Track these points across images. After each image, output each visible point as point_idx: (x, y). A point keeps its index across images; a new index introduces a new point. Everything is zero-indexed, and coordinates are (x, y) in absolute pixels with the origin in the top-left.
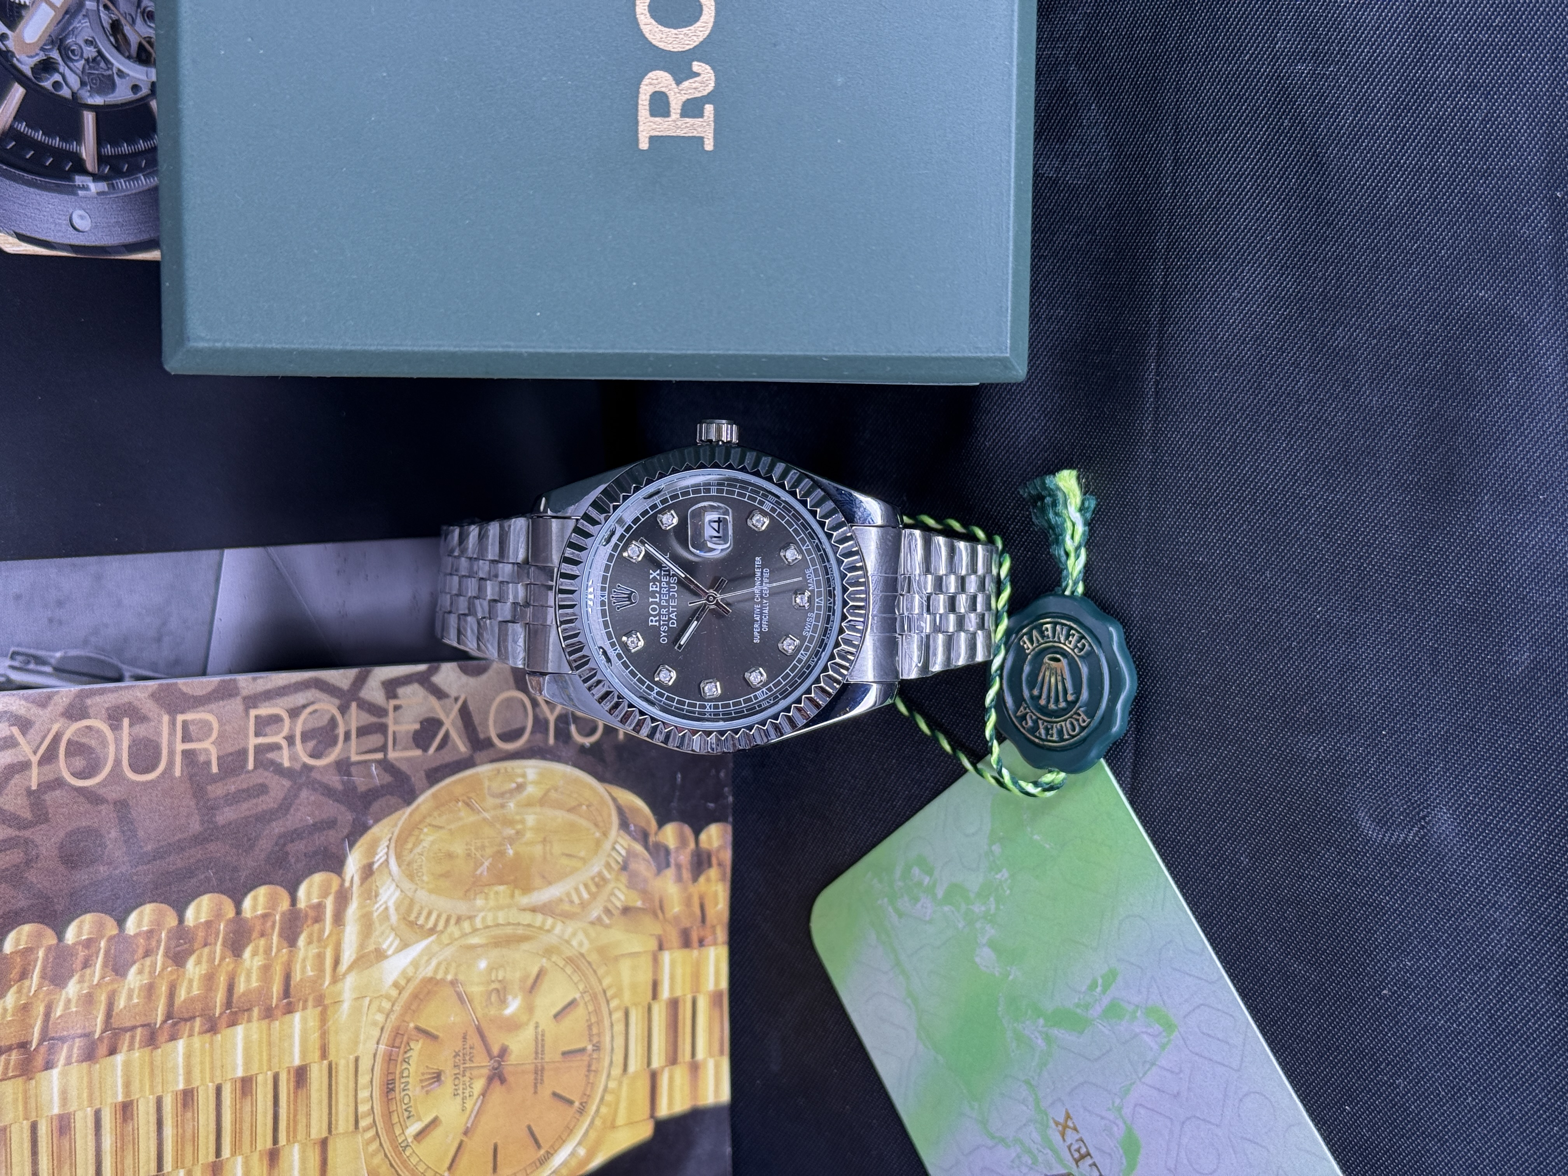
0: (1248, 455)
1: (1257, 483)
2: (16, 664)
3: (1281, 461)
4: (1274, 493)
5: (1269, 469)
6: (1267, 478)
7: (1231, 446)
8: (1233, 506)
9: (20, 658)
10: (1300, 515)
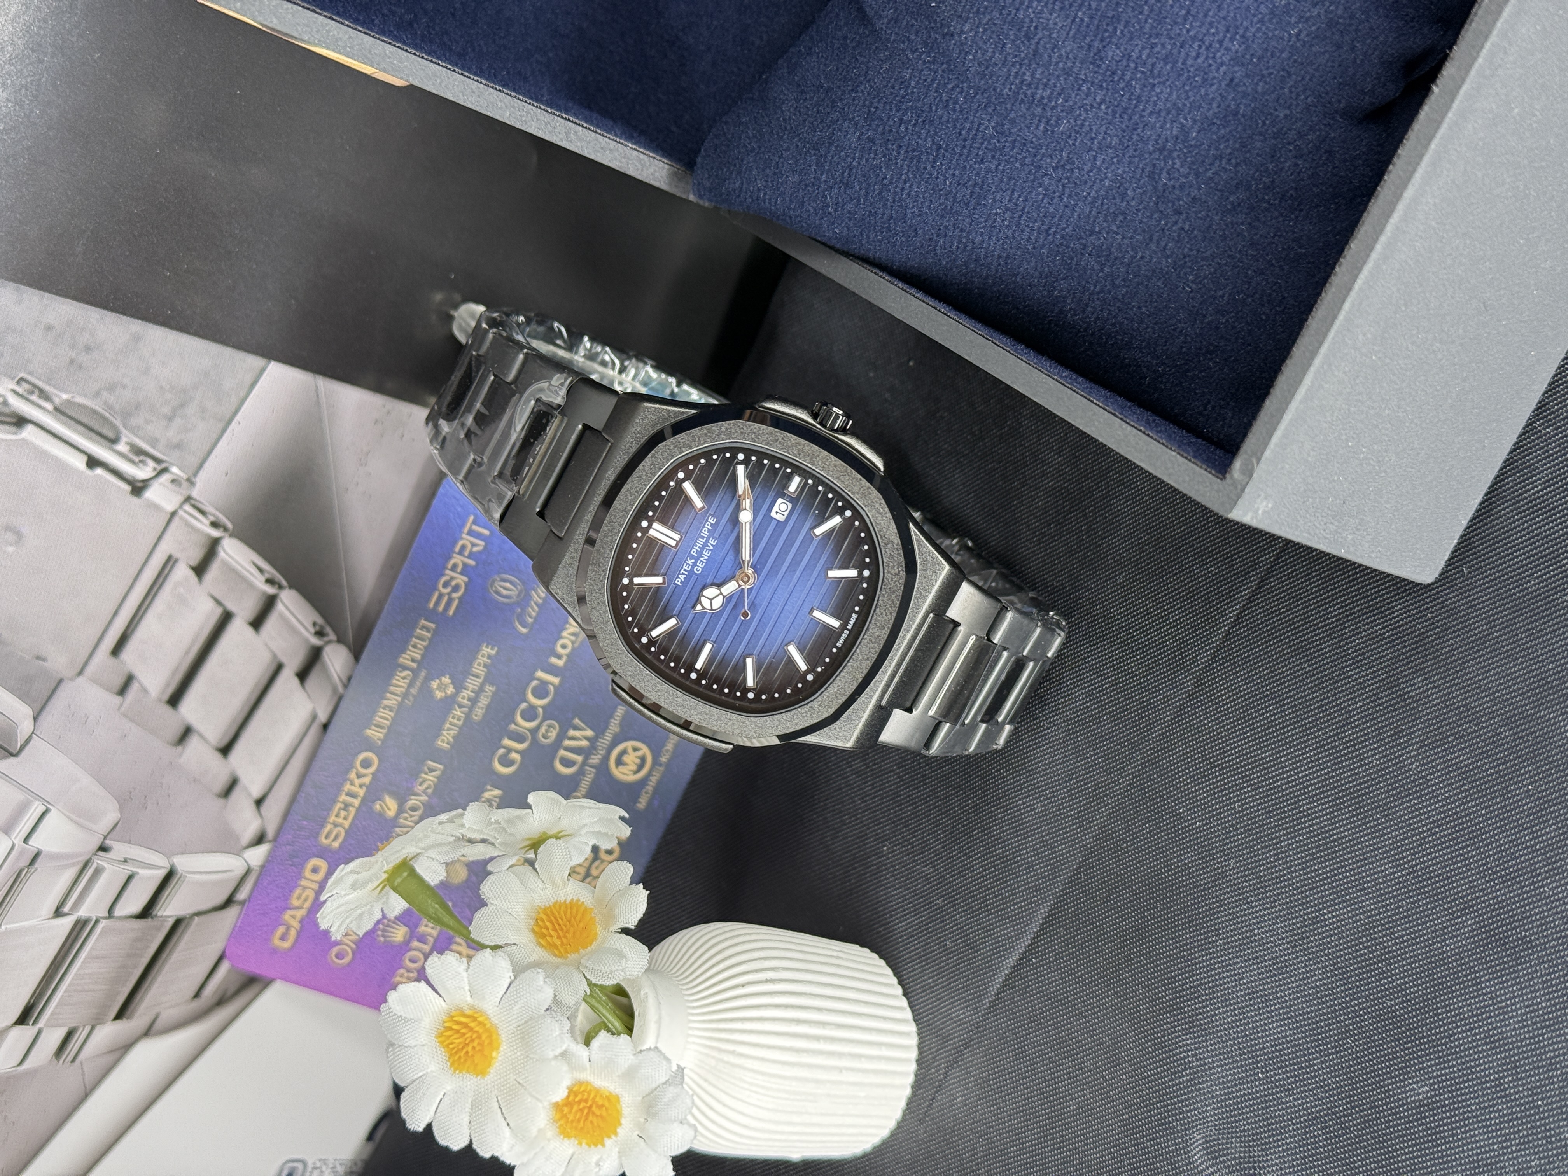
0: (1275, 743)
1: (1269, 773)
2: (20, 390)
3: (1301, 766)
4: (1279, 792)
5: (1286, 766)
6: (1280, 774)
7: (1265, 724)
8: (1236, 780)
9: (26, 386)
10: (1291, 827)
